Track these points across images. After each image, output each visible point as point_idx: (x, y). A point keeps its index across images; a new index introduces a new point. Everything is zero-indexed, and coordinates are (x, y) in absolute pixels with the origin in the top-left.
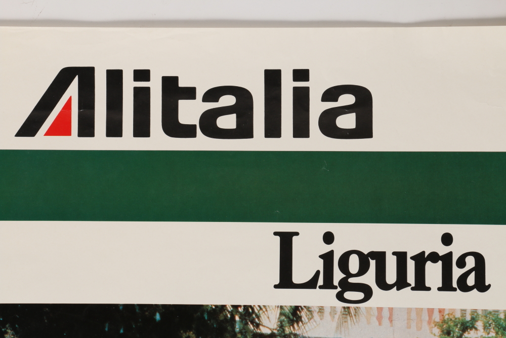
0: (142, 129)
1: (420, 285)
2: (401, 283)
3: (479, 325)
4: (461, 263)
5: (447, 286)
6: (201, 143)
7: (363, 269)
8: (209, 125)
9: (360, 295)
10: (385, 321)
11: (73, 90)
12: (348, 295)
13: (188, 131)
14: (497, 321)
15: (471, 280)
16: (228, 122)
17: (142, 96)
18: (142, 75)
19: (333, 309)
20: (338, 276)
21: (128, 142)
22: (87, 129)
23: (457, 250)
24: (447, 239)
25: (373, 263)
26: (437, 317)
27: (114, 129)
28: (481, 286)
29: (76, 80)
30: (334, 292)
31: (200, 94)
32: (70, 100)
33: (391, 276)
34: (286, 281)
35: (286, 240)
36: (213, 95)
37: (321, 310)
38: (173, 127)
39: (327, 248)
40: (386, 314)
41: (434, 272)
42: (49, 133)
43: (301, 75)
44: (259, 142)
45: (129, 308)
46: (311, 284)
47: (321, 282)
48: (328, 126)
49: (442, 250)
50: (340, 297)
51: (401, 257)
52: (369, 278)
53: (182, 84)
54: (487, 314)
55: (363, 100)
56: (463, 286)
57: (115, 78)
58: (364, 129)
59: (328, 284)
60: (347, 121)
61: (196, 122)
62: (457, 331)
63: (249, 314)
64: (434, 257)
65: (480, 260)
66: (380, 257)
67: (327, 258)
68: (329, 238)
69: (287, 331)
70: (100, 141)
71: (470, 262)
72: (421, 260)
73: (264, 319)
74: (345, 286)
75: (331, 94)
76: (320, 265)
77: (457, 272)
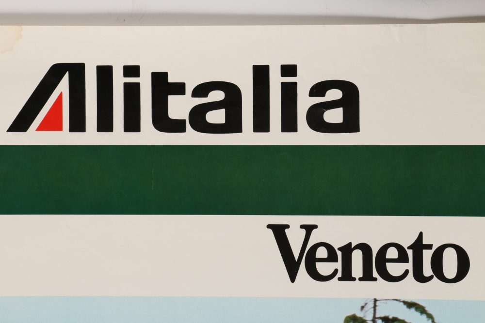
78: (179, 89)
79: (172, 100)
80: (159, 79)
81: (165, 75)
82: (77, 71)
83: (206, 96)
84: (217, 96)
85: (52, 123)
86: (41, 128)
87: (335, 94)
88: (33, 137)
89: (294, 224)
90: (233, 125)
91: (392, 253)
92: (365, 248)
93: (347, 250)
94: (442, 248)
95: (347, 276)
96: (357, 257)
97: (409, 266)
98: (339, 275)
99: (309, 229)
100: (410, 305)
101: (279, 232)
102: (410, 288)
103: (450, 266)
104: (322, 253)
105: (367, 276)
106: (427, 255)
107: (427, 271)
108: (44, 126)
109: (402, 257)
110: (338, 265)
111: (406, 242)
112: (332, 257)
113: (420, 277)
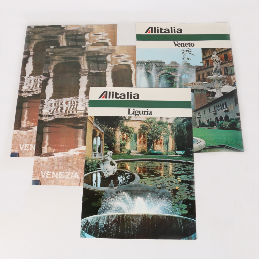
0: (113, 98)
1: (144, 114)
2: (142, 114)
3: (151, 118)
4: (149, 112)
5: (147, 114)
6: (119, 99)
7: (138, 112)
8: (120, 97)
9: (138, 115)
10: (140, 118)
11: (105, 94)
12: (136, 115)
13: (118, 98)
14: (153, 118)
15: (150, 114)
16: (123, 97)
17: (113, 95)
18: (113, 92)
19: (134, 117)
20: (135, 113)
21: (111, 99)
22: (106, 98)
23: (148, 111)
24: (147, 109)
25: (139, 112)
26: (146, 118)
27: (109, 98)
28: (151, 114)
29: (105, 93)
30: (134, 115)
31: (119, 94)
32: (104, 95)
33: (141, 113)
34: (129, 114)
35: (129, 109)
36: (121, 94)
37: (133, 117)
38: (116, 97)
39: (134, 110)
40: (140, 117)
41: (146, 113)
42: (102, 98)
43: (131, 92)
44: (126, 99)
45: (111, 117)
46: (132, 114)
47: (133, 114)
48: (134, 97)
49: (147, 111)
50: (135, 115)
51: (142, 111)
52: (139, 113)
53: (117, 93)
54: (152, 117)
55: (138, 95)
56: (149, 114)
57: (110, 93)
58: (138, 98)
59: (134, 114)
60: (136, 97)
61: (119, 97)
62: (148, 119)
63: (125, 117)
64: (146, 111)
65: (151, 111)
66: (140, 111)
67: (134, 111)
68: (134, 109)
69: (129, 119)
70: (108, 99)
71: (150, 112)
72: (144, 112)
73: (126, 118)
74: (136, 114)
75: (134, 94)
76: (133, 112)
77: (148, 113)
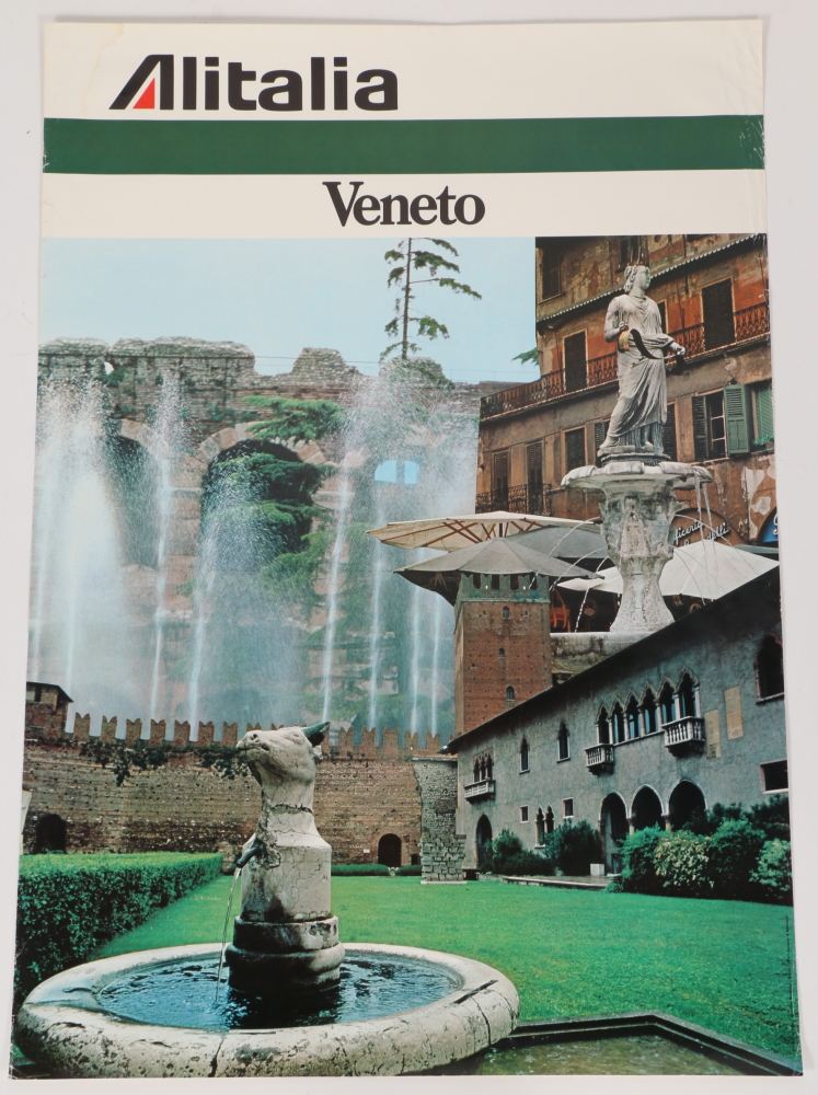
78: (251, 76)
79: (245, 84)
80: (235, 69)
81: (239, 65)
82: (167, 62)
83: (272, 81)
84: (282, 81)
85: (146, 102)
86: (138, 106)
87: (377, 81)
88: (131, 113)
89: (345, 182)
90: (295, 104)
91: (424, 203)
92: (402, 200)
93: (388, 201)
94: (462, 199)
95: (387, 220)
96: (396, 207)
97: (437, 212)
98: (381, 220)
99: (357, 185)
100: (438, 242)
101: (333, 188)
102: (438, 230)
103: (470, 210)
104: (367, 203)
105: (404, 220)
106: (452, 204)
107: (452, 215)
108: (141, 105)
109: (432, 206)
110: (380, 213)
111: (436, 194)
112: (375, 206)
113: (445, 220)
